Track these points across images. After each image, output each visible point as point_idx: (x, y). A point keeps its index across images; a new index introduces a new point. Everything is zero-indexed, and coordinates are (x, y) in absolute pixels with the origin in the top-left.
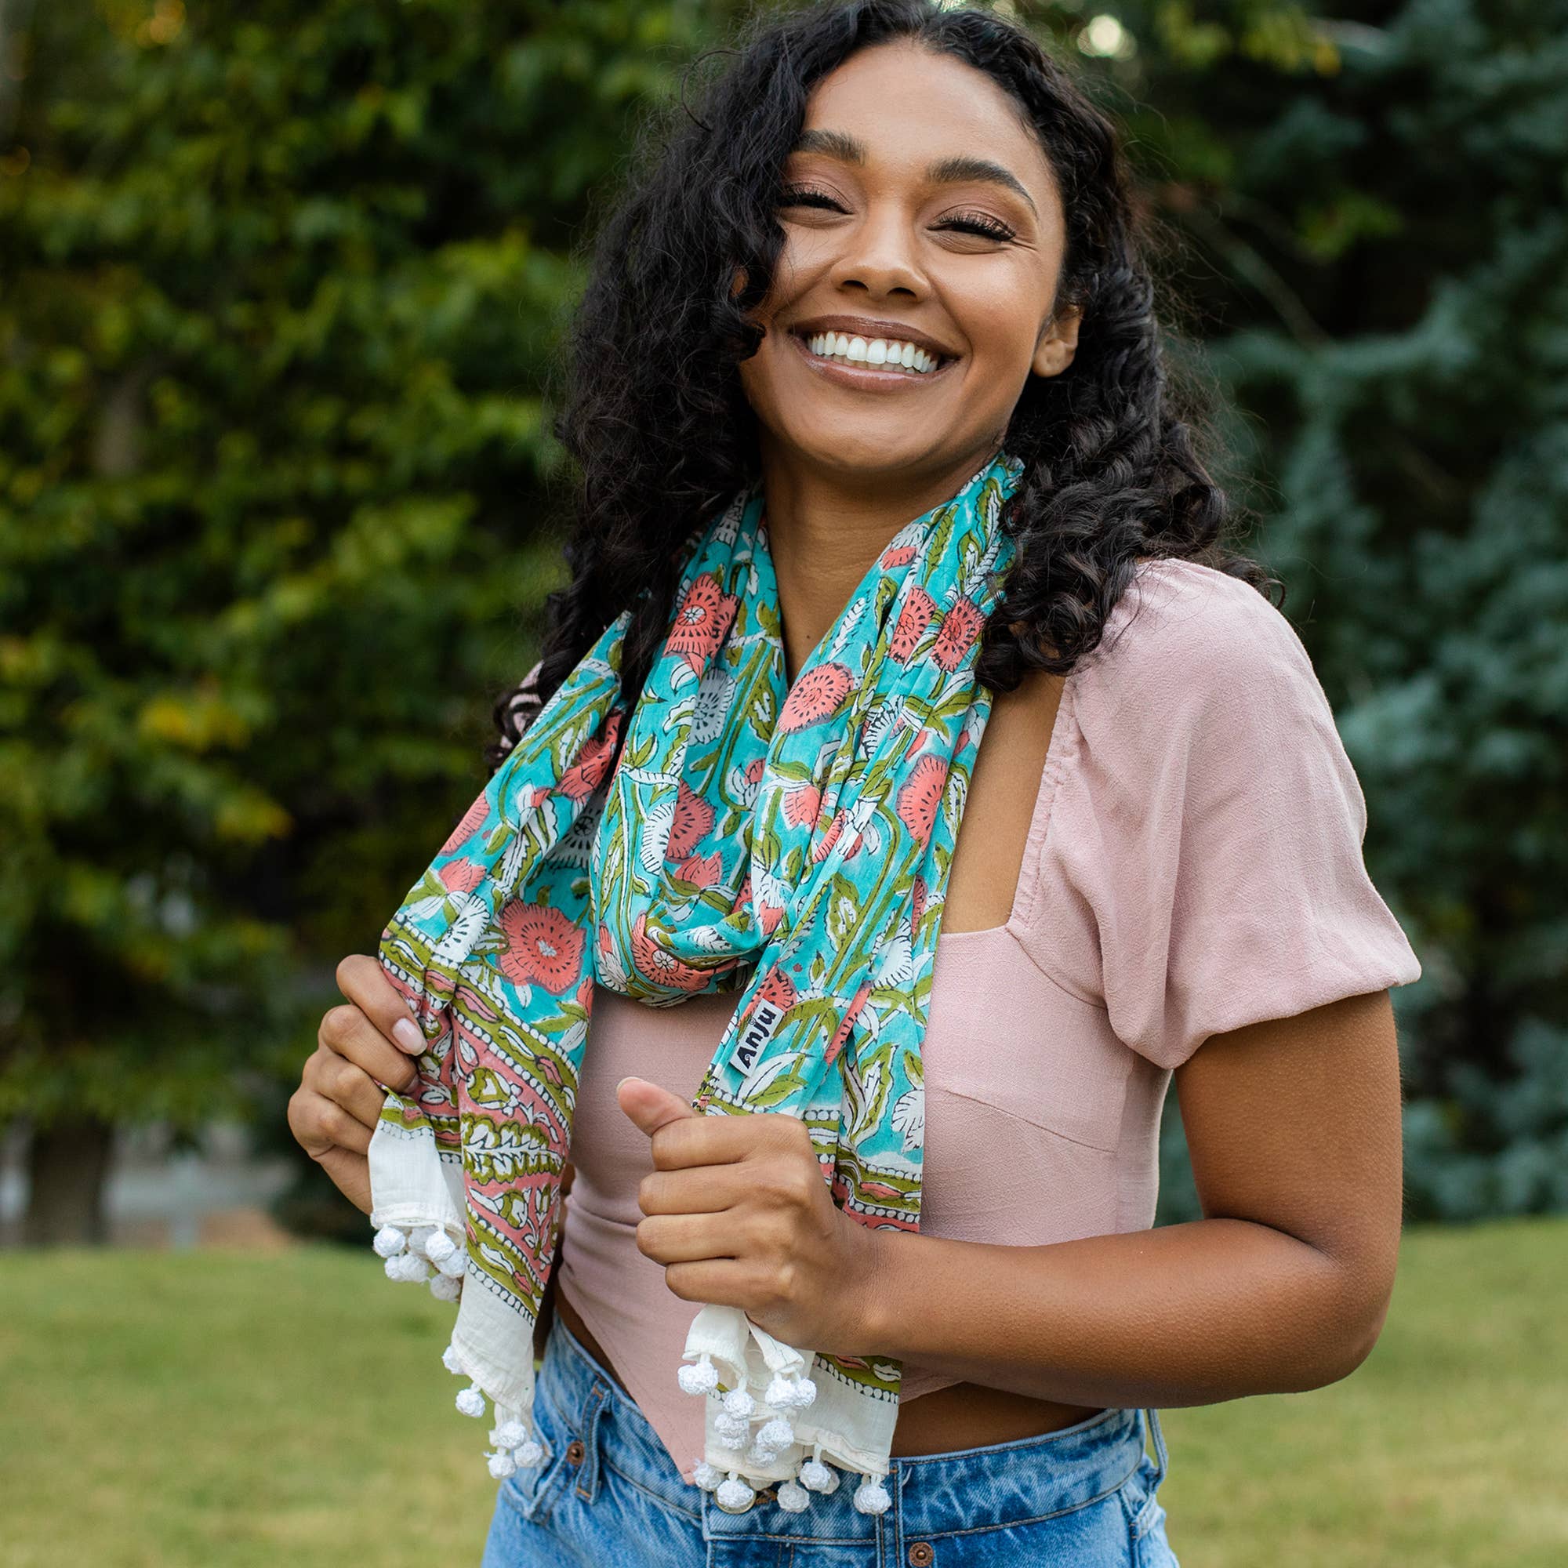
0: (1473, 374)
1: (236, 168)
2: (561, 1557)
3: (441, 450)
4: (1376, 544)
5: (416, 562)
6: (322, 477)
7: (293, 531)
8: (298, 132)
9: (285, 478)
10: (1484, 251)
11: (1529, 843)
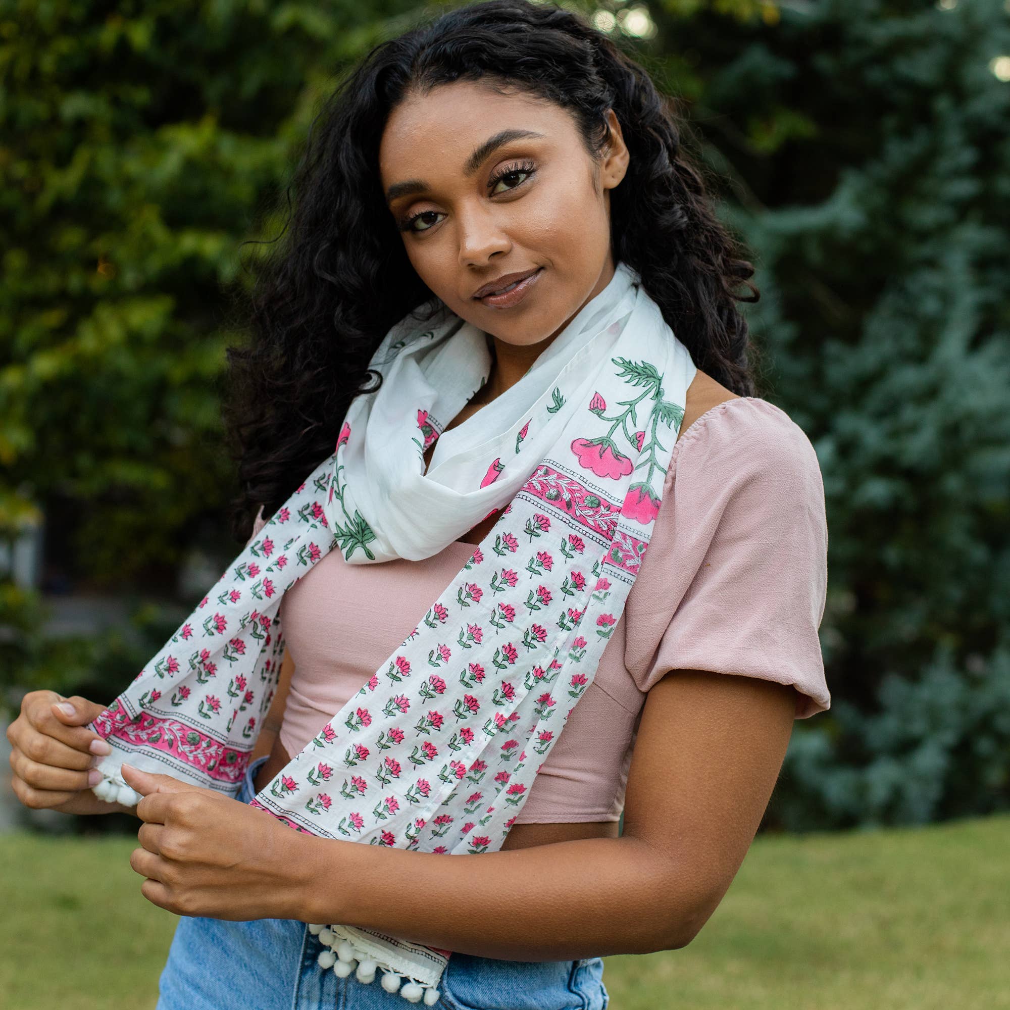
0: (863, 234)
1: (22, 68)
2: (215, 938)
3: (155, 264)
4: (795, 348)
5: (134, 340)
6: (75, 281)
7: (52, 318)
8: (64, 45)
9: (50, 281)
10: (876, 151)
11: (892, 555)
